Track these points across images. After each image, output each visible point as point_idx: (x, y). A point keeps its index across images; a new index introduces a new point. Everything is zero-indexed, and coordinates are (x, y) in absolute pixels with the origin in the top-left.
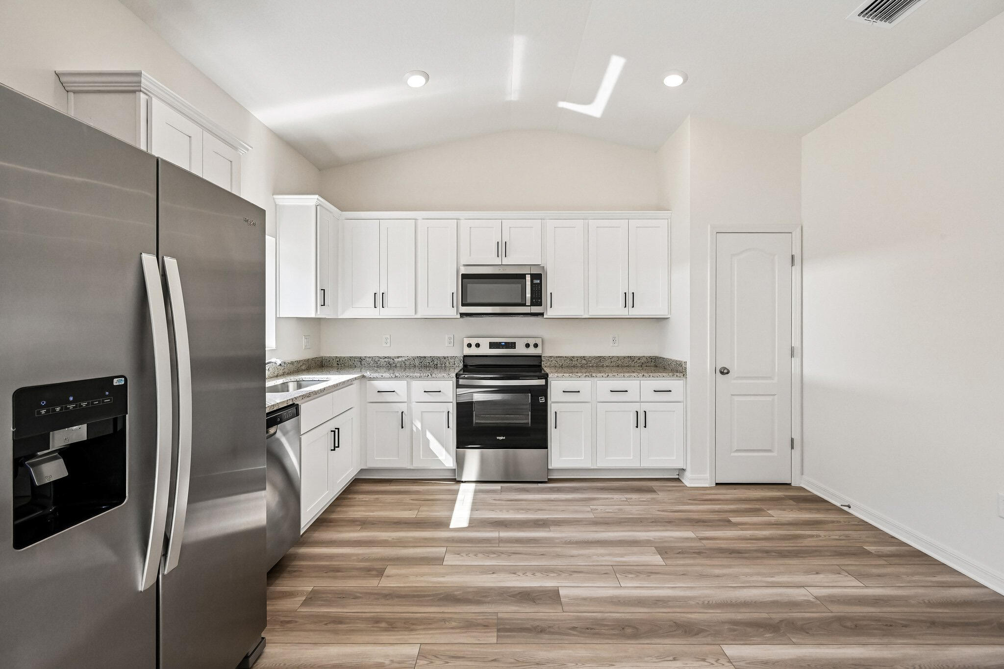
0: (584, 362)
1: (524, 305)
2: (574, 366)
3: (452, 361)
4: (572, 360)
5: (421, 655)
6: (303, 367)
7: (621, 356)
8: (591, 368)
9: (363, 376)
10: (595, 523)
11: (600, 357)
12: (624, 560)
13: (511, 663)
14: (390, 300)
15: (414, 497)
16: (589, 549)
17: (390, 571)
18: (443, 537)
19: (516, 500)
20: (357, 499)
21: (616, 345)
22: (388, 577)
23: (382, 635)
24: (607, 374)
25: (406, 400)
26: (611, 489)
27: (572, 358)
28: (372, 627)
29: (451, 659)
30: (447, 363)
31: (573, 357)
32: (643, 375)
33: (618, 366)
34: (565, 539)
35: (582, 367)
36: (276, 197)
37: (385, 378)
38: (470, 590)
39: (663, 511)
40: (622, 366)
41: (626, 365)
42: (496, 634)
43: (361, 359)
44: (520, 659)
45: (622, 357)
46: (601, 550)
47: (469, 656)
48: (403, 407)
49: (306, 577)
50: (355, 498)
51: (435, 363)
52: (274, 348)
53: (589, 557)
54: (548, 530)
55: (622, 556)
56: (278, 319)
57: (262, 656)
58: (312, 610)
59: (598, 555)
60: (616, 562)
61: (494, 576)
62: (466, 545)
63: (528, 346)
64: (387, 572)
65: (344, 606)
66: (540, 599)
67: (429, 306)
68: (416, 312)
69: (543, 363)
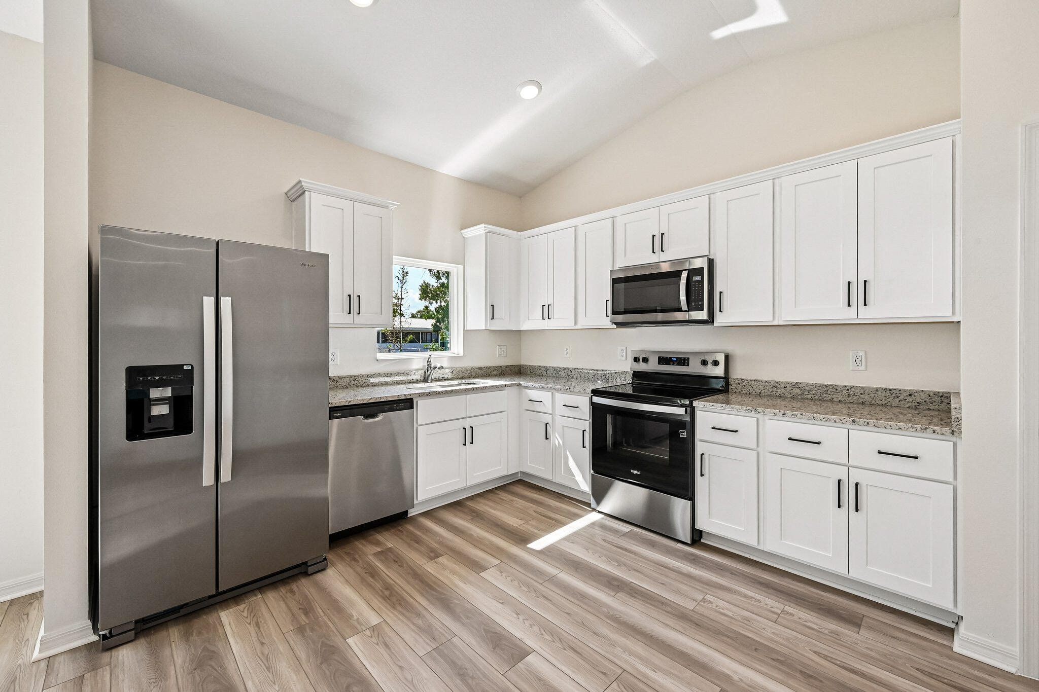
0: (798, 391)
1: (679, 310)
2: (780, 396)
3: (623, 376)
4: (776, 387)
5: (374, 628)
6: (495, 373)
7: (869, 388)
8: (808, 401)
9: (519, 384)
10: (683, 616)
11: (826, 386)
12: (653, 676)
13: (406, 679)
14: (556, 312)
15: (540, 509)
16: (627, 638)
17: (443, 560)
18: (512, 552)
19: (626, 550)
20: (499, 496)
21: (863, 368)
22: (436, 563)
23: (377, 598)
24: (782, 412)
25: (550, 412)
26: (775, 589)
27: (775, 384)
28: (381, 590)
29: (383, 645)
30: (618, 379)
31: (779, 383)
32: (853, 422)
33: (863, 403)
34: (616, 613)
35: (793, 398)
36: (463, 231)
37: (534, 388)
38: (467, 605)
39: (825, 658)
40: (871, 405)
41: (880, 403)
42: (429, 649)
43: (547, 369)
44: (415, 682)
45: (873, 388)
46: (639, 648)
47: (394, 652)
48: (548, 419)
49: (400, 538)
50: (499, 495)
51: (607, 377)
52: (462, 355)
53: (613, 644)
54: (613, 594)
55: (655, 669)
56: (466, 332)
57: (323, 572)
58: (373, 560)
59: (625, 650)
60: (640, 672)
61: (500, 606)
62: (519, 569)
63: (704, 363)
64: (440, 560)
65: (388, 567)
66: (502, 649)
67: (587, 316)
68: (576, 323)
69: (730, 387)
